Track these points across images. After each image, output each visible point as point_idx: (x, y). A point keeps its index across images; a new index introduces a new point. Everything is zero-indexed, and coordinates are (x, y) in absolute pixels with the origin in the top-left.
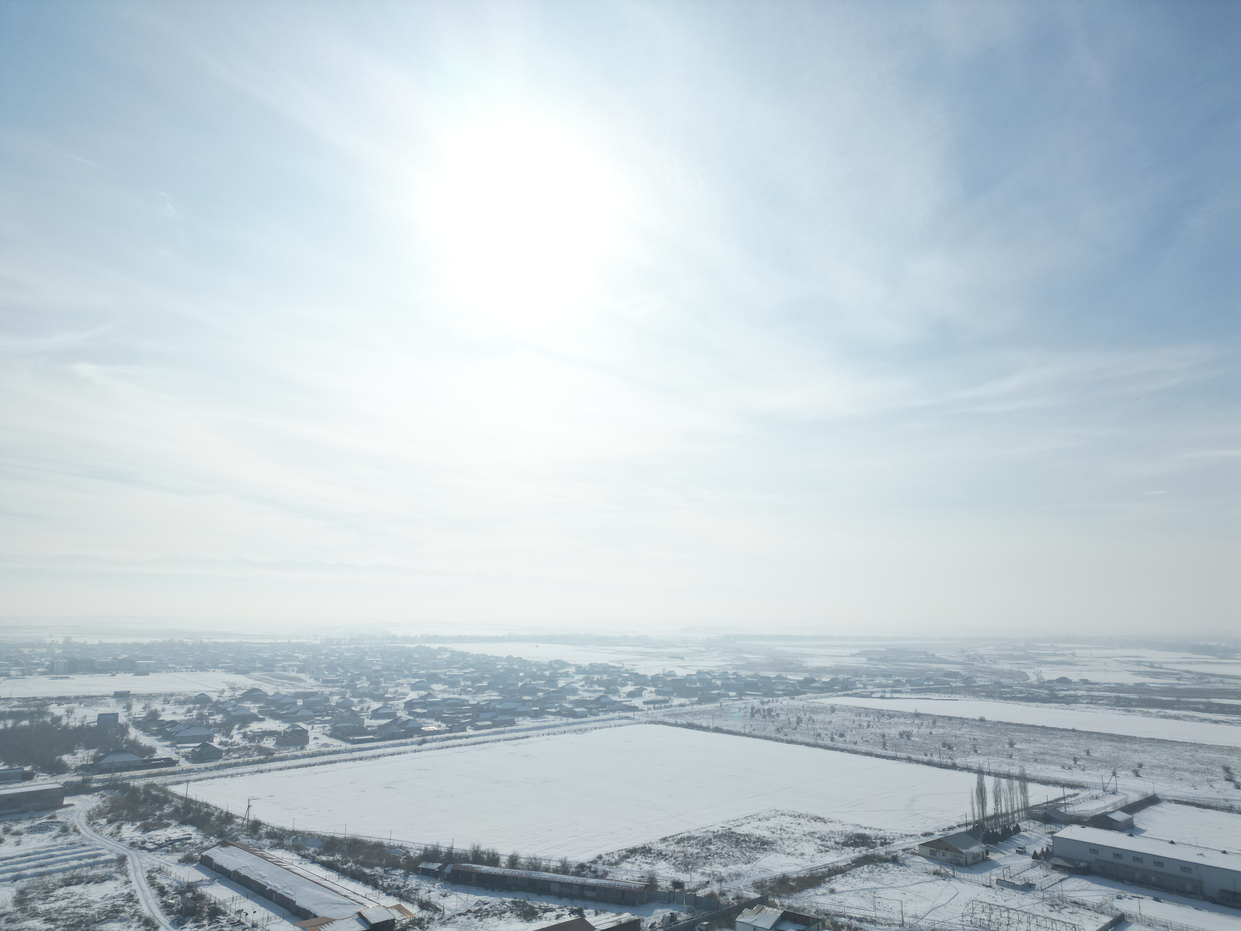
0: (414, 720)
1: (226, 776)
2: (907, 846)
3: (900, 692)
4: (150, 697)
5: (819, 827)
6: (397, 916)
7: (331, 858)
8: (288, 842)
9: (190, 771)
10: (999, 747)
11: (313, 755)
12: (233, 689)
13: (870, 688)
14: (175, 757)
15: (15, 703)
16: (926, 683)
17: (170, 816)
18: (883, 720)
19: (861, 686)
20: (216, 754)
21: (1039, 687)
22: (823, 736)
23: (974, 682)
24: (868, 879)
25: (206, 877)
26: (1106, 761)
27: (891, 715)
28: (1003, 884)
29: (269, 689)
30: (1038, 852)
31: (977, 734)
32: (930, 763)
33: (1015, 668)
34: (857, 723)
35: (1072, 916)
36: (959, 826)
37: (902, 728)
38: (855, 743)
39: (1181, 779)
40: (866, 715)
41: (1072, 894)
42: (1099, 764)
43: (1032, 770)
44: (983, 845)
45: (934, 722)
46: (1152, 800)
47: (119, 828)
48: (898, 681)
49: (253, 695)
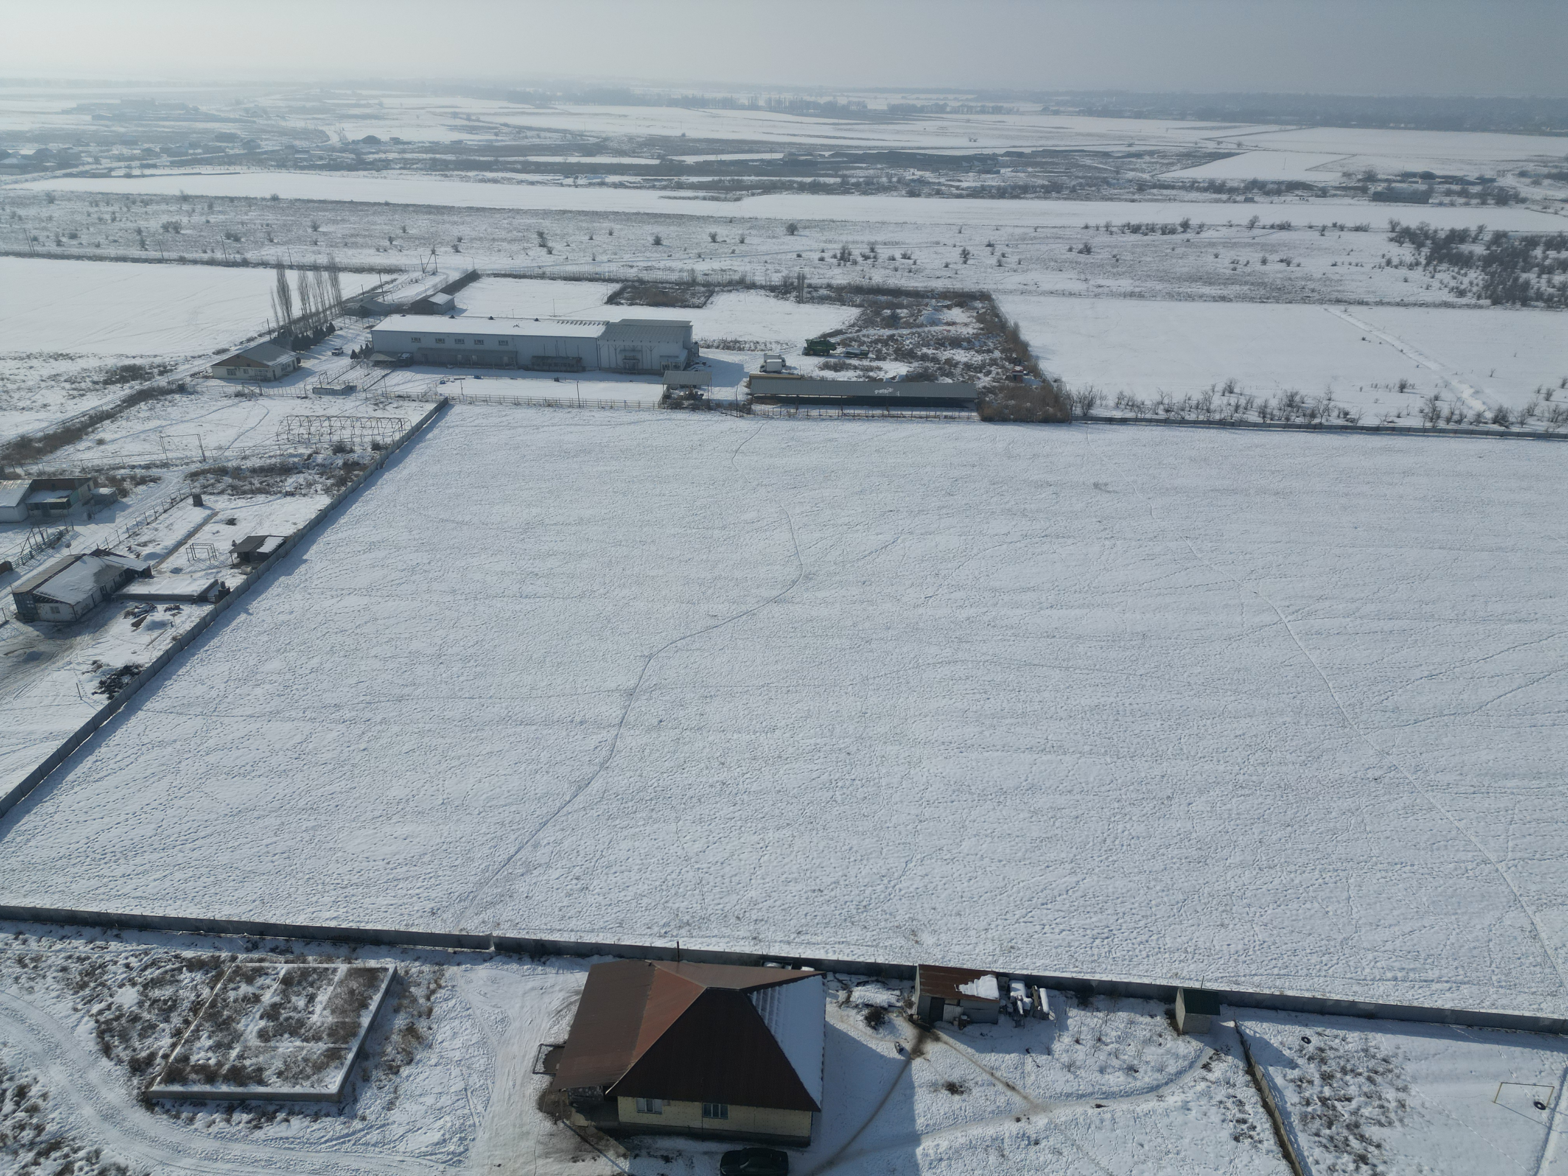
2: (196, 370)
3: (154, 166)
5: (63, 366)
10: (301, 232)
13: (106, 163)
16: (191, 151)
18: (134, 209)
19: (90, 160)
21: (343, 150)
22: (41, 239)
23: (259, 147)
24: (148, 418)
26: (424, 238)
27: (146, 201)
28: (320, 392)
30: (357, 350)
31: (270, 217)
32: (212, 262)
33: (311, 126)
34: (95, 216)
35: (397, 411)
36: (260, 336)
37: (165, 219)
38: (98, 246)
39: (499, 251)
40: (108, 204)
41: (397, 388)
42: (417, 242)
43: (342, 257)
44: (293, 353)
45: (211, 207)
46: (472, 277)
48: (148, 150)
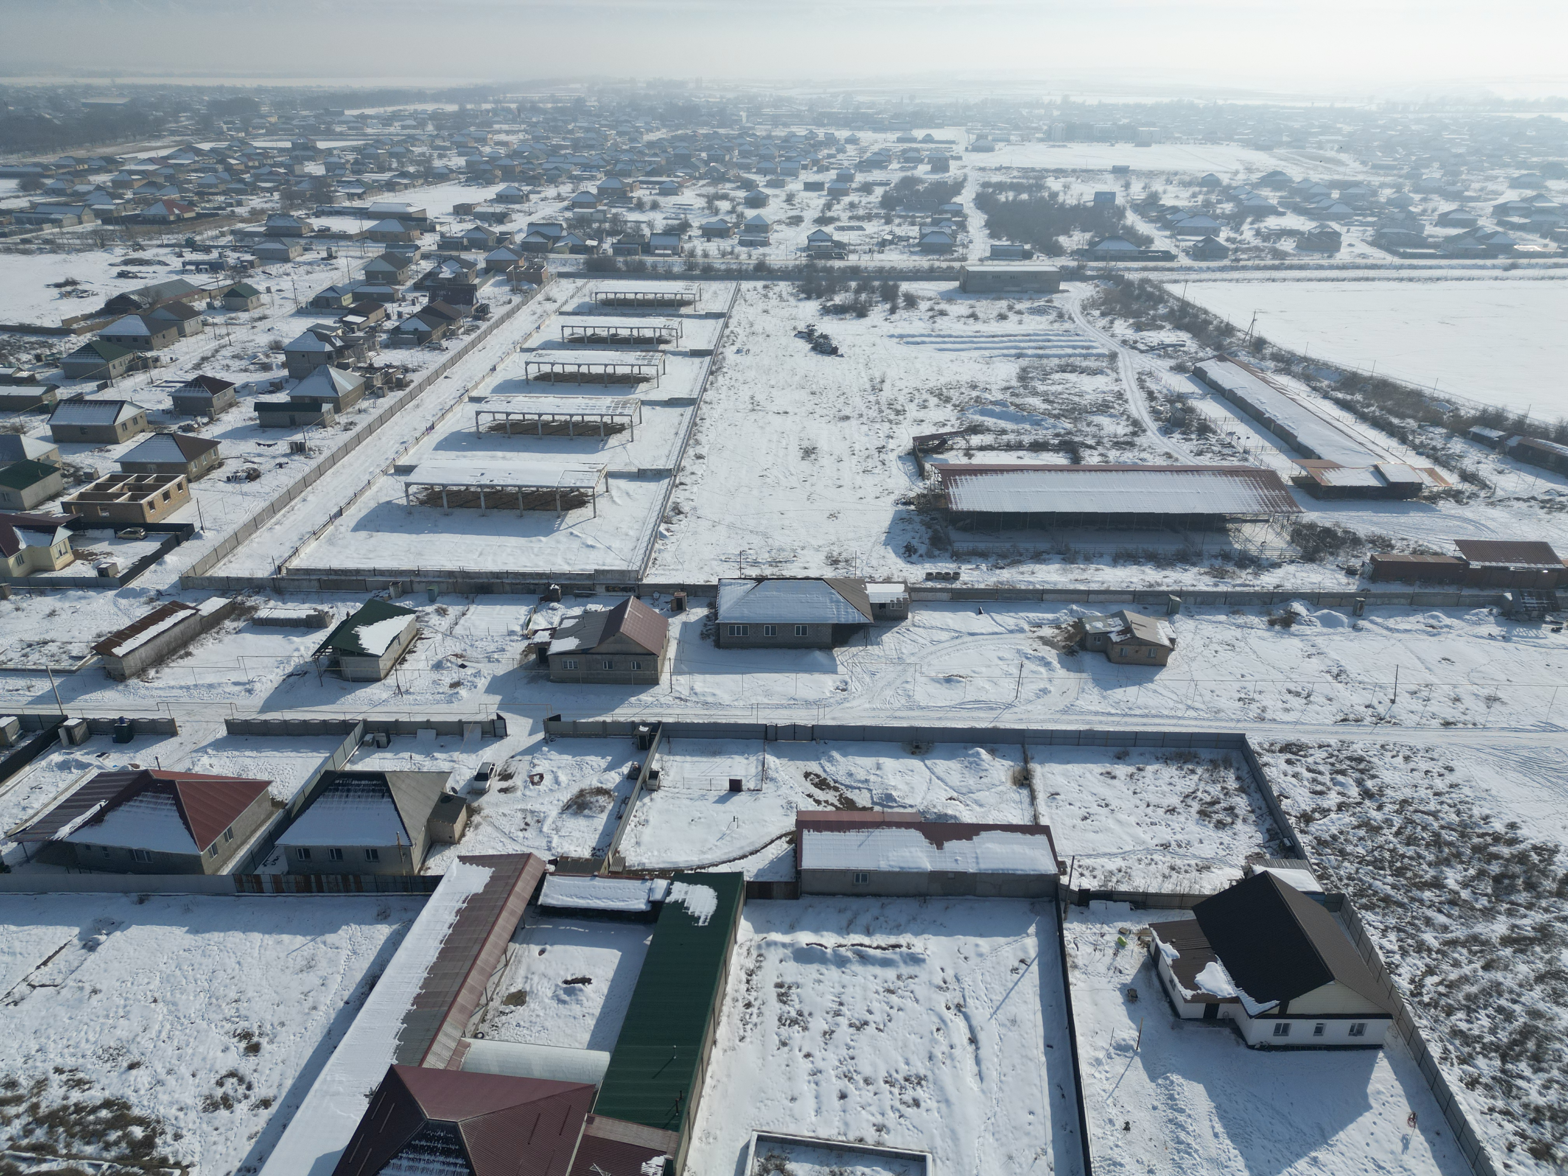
0: (1504, 234)
1: (1231, 280)
4: (1151, 175)
6: (1427, 480)
7: (1349, 397)
8: (1298, 369)
9: (1189, 269)
11: (1344, 267)
12: (1249, 170)
14: (1174, 251)
15: (1015, 173)
17: (1164, 318)
20: (1219, 252)
25: (1197, 390)
29: (1296, 174)
47: (1112, 322)
49: (1274, 180)
